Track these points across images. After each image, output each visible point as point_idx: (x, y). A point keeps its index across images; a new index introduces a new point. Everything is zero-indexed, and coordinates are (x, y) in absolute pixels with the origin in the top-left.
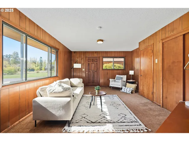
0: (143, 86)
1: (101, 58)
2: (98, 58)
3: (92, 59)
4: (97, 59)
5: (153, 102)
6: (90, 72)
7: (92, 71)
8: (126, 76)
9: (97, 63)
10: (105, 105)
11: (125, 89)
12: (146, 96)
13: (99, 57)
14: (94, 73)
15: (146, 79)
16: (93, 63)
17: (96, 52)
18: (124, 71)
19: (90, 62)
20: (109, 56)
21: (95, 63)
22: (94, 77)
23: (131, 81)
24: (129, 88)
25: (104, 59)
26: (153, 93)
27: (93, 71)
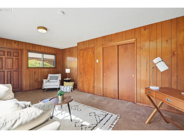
0: (83, 82)
1: (24, 52)
2: (20, 52)
3: (8, 52)
4: (18, 53)
5: (94, 94)
6: (4, 72)
7: (8, 70)
8: (60, 74)
9: (18, 58)
10: (64, 112)
11: (65, 89)
12: (86, 91)
13: (22, 50)
14: (12, 74)
15: (86, 76)
16: (9, 57)
17: (15, 42)
18: (55, 69)
19: (4, 55)
20: (37, 50)
21: (14, 58)
22: (12, 79)
23: (67, 79)
24: (68, 87)
25: (29, 53)
26: (94, 87)
27: (11, 70)
